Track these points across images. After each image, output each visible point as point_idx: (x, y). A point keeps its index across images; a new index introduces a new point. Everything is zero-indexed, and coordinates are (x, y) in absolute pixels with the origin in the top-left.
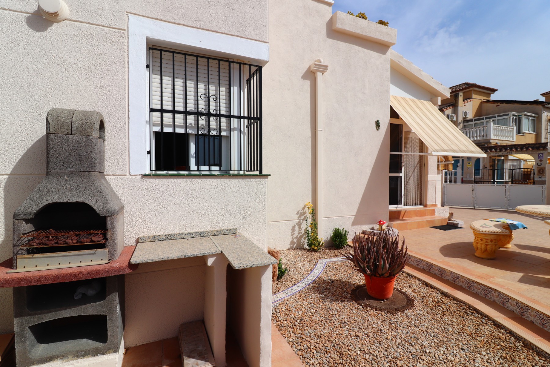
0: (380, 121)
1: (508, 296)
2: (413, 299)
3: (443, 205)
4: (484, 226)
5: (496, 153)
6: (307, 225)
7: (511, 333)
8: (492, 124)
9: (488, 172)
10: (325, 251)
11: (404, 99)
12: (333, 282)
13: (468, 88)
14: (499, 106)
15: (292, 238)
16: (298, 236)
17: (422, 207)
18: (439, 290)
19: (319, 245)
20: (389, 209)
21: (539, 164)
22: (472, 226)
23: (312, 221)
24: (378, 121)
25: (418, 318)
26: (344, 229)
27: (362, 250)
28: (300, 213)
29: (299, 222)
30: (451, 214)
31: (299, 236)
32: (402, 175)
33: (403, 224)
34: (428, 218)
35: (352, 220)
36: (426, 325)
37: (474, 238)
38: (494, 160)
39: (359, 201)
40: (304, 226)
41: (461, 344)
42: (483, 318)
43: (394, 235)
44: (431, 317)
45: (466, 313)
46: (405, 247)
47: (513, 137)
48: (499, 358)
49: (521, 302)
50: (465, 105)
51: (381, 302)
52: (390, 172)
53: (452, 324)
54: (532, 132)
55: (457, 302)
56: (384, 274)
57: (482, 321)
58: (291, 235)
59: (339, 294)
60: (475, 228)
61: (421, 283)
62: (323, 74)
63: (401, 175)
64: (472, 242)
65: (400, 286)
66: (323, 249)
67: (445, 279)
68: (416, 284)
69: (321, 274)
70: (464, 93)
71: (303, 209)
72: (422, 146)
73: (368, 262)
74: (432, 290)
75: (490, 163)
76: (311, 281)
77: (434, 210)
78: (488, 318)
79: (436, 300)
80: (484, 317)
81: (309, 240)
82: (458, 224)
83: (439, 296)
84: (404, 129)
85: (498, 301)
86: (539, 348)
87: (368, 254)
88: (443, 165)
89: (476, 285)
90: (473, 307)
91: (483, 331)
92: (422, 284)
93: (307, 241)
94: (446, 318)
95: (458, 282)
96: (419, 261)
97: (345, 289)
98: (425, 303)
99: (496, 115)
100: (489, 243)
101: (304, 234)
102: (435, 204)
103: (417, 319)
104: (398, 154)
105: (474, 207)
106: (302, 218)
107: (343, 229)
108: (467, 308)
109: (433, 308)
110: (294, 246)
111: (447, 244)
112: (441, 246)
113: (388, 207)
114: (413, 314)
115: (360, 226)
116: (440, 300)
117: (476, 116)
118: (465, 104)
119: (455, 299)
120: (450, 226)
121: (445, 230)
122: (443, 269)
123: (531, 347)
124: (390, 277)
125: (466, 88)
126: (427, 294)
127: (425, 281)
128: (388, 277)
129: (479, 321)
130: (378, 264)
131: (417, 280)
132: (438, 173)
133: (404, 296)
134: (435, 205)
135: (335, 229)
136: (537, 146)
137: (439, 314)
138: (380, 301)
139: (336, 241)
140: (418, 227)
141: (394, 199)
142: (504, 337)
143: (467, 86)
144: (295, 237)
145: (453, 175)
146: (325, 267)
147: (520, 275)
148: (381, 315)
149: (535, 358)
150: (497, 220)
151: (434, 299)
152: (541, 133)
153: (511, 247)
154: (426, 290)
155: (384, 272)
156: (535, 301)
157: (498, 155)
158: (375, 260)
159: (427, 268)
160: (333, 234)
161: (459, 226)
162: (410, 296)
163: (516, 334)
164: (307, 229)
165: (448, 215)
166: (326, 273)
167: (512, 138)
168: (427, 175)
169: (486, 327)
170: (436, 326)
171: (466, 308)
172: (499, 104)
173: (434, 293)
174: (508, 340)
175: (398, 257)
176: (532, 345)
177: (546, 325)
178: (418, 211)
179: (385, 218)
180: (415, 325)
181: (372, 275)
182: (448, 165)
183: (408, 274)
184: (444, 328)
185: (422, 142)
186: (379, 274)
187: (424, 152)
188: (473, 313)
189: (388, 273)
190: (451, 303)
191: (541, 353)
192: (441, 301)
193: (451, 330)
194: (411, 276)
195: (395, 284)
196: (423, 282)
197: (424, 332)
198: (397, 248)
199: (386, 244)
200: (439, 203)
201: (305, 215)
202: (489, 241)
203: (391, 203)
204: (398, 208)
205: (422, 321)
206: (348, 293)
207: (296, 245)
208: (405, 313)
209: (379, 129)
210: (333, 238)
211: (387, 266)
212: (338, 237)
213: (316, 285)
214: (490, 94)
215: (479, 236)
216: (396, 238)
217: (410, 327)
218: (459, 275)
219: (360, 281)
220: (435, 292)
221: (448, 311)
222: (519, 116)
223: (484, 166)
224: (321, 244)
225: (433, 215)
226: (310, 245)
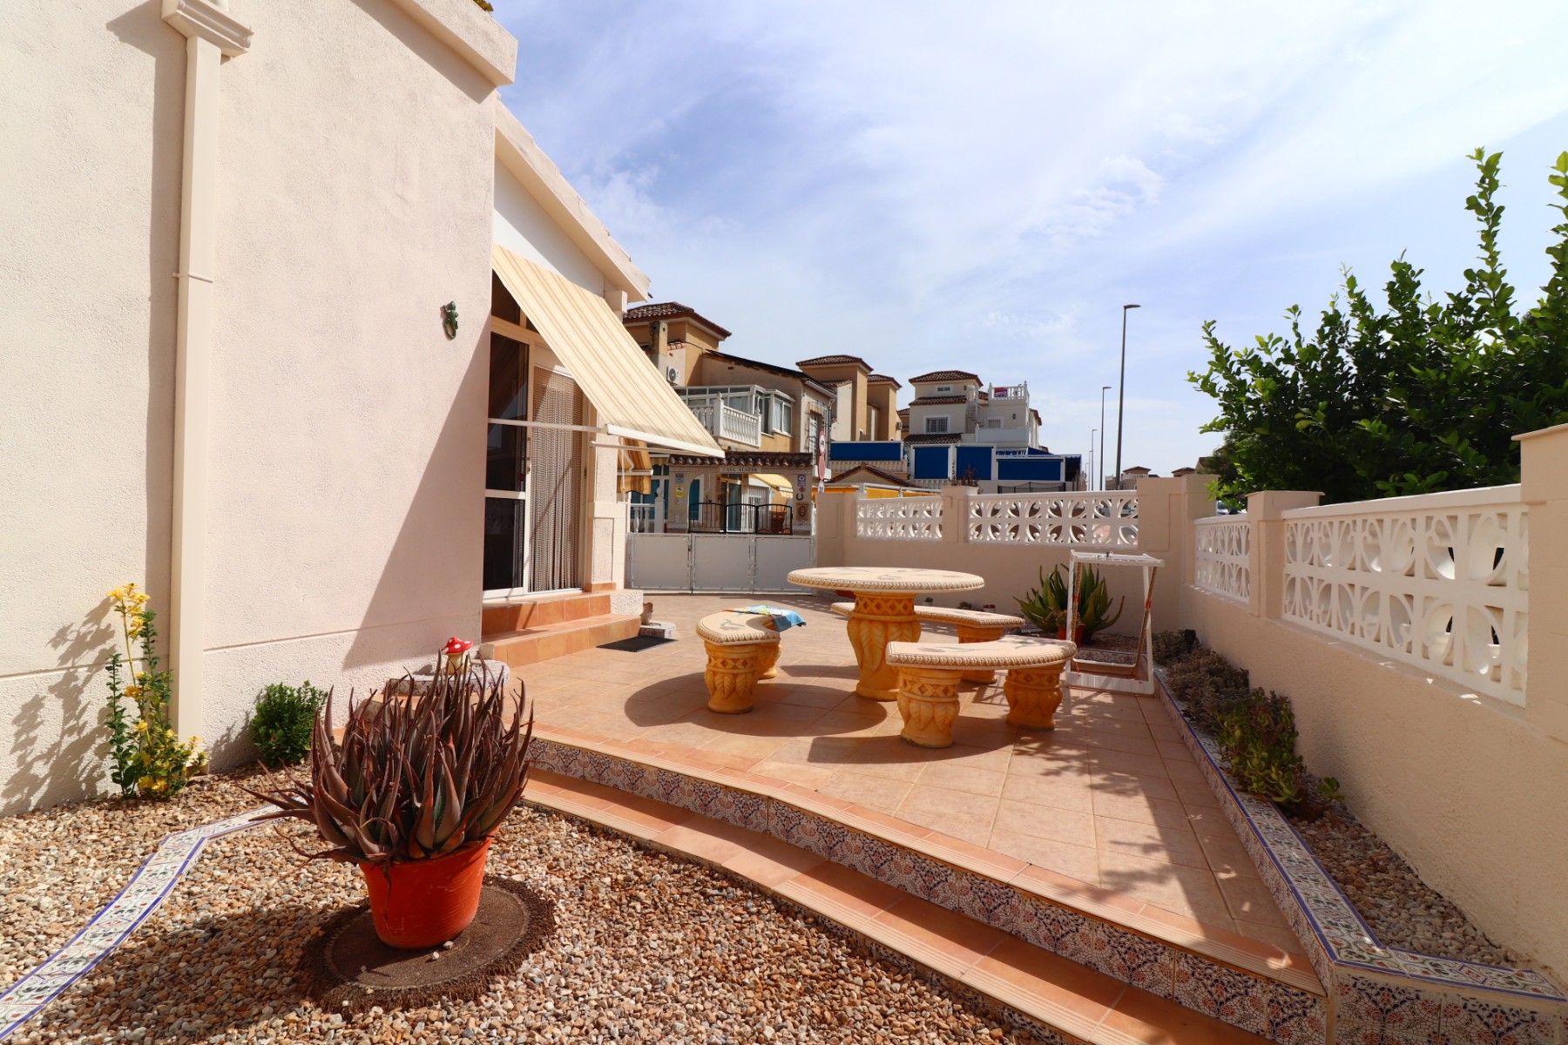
0: (457, 311)
1: (799, 810)
2: (551, 901)
3: (627, 585)
4: (727, 625)
5: (729, 467)
6: (114, 689)
7: (819, 922)
8: (722, 403)
9: (715, 510)
10: (211, 789)
11: (534, 268)
12: (214, 931)
13: (677, 315)
14: (732, 368)
15: (21, 760)
16: (58, 745)
17: (577, 591)
18: (627, 838)
19: (179, 767)
20: (484, 602)
21: (800, 497)
22: (702, 628)
23: (144, 669)
24: (451, 307)
25: (566, 977)
26: (307, 683)
27: (355, 760)
28: (72, 636)
29: (71, 677)
30: (649, 607)
31: (64, 746)
32: (525, 496)
33: (524, 643)
34: (594, 621)
35: (347, 646)
36: (594, 993)
37: (707, 661)
38: (724, 484)
39: (378, 576)
40: (96, 696)
41: (704, 1027)
42: (747, 898)
43: (489, 678)
44: (610, 950)
45: (703, 894)
46: (525, 719)
47: (756, 438)
48: (808, 1031)
49: (828, 818)
50: (671, 355)
51: (431, 960)
52: (490, 485)
53: (673, 953)
54: (786, 433)
55: (679, 864)
56: (442, 843)
57: (746, 909)
58: (11, 745)
59: (237, 987)
60: (711, 633)
61: (575, 828)
62: (225, 58)
63: (521, 496)
64: (701, 675)
65: (509, 861)
66: (202, 783)
67: (644, 795)
68: (558, 836)
69: (156, 908)
70: (669, 324)
71: (96, 615)
72: (581, 407)
73: (374, 809)
74: (610, 843)
75: (717, 491)
76: (80, 968)
77: (607, 598)
78: (759, 892)
79: (620, 877)
80: (750, 893)
81: (122, 756)
82: (663, 631)
83: (627, 860)
84: (534, 360)
85: (776, 829)
86: (886, 947)
87: (378, 774)
88: (630, 479)
89: (721, 795)
90: (721, 867)
91: (754, 944)
92: (581, 831)
93: (116, 763)
94: (654, 936)
95: (676, 798)
96: (570, 754)
97: (270, 953)
98: (590, 904)
99: (729, 387)
100: (741, 669)
101: (98, 732)
102: (609, 581)
103: (563, 982)
104: (515, 427)
105: (692, 590)
106: (90, 656)
107: (301, 684)
108: (707, 875)
109: (612, 913)
110: (34, 800)
111: (641, 688)
112: (629, 696)
113: (482, 595)
114: (550, 964)
115: (377, 667)
116: (631, 874)
117: (691, 383)
118: (672, 352)
119: (675, 856)
120: (646, 639)
121: (635, 650)
122: (638, 764)
123: (867, 948)
124: (469, 847)
125: (673, 316)
126: (594, 865)
127: (587, 820)
128: (460, 848)
129: (740, 910)
130: (419, 805)
131: (564, 824)
132: (620, 499)
133: (520, 902)
134: (610, 586)
135: (270, 689)
136: (797, 458)
137: (633, 929)
138: (428, 957)
139: (268, 736)
140: (568, 651)
141: (500, 570)
142: (804, 942)
143: (675, 311)
144: (37, 753)
145: (647, 515)
146: (189, 867)
147: (806, 742)
148: (428, 1021)
149: (881, 983)
150: (749, 609)
151: (614, 875)
152: (799, 437)
153: (777, 675)
154: (589, 850)
155: (441, 836)
156: (853, 808)
157: (733, 472)
158: (405, 794)
159: (594, 772)
160: (259, 710)
161: (667, 636)
162: (541, 892)
163: (830, 920)
164: (112, 705)
165: (640, 610)
166: (190, 894)
167: (755, 442)
168: (591, 500)
169: (760, 925)
170: (625, 987)
171: (702, 877)
172: (733, 364)
173: (616, 854)
174: (815, 950)
175: (500, 762)
176: (868, 943)
177: (937, 888)
178: (569, 602)
179: (469, 633)
180: (556, 1015)
181: (392, 859)
182: (641, 478)
183: (537, 808)
184: (651, 981)
185: (582, 392)
186: (423, 848)
187: (587, 425)
188: (720, 889)
189: (458, 836)
190: (662, 875)
191: (890, 959)
192: (636, 878)
193: (670, 980)
194: (546, 812)
195: (491, 862)
196: (582, 823)
197: (587, 1032)
198: (497, 729)
199: (455, 719)
200: (619, 580)
201: (107, 645)
202: (739, 664)
203: (489, 584)
204: (511, 599)
205: (579, 982)
206: (283, 966)
207: (44, 789)
208: (520, 976)
209: (454, 334)
210: (256, 729)
211: (457, 805)
212: (281, 720)
213: (111, 980)
214: (717, 340)
215: (719, 654)
216: (496, 689)
217: (539, 1030)
218: (678, 774)
219: (354, 888)
220: (618, 848)
221: (656, 908)
222: (766, 395)
223: (707, 497)
224: (188, 764)
225: (605, 613)
226: (125, 777)
